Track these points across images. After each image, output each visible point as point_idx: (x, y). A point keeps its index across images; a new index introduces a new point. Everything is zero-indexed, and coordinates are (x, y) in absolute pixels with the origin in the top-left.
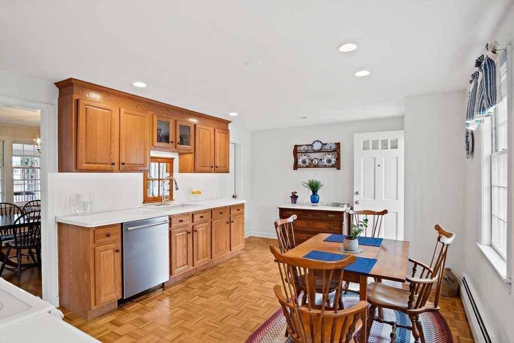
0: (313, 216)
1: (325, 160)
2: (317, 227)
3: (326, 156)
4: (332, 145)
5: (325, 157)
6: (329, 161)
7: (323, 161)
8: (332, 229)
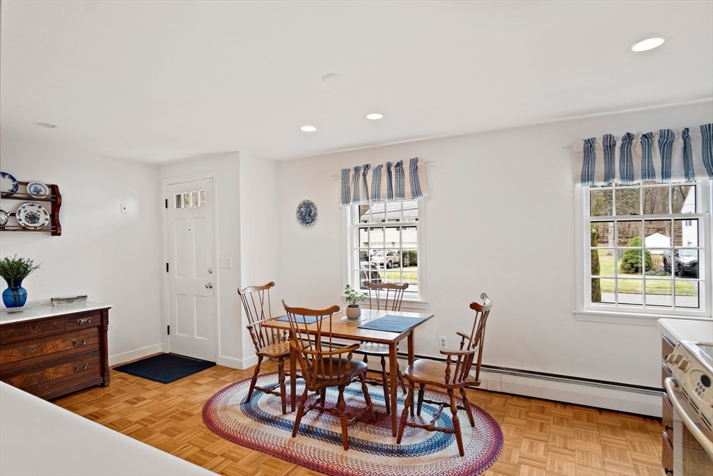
0: (43, 330)
1: (22, 216)
2: (49, 352)
3: (24, 207)
4: (39, 187)
5: (23, 210)
6: (33, 218)
7: (18, 217)
8: (86, 345)
